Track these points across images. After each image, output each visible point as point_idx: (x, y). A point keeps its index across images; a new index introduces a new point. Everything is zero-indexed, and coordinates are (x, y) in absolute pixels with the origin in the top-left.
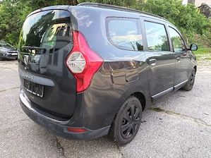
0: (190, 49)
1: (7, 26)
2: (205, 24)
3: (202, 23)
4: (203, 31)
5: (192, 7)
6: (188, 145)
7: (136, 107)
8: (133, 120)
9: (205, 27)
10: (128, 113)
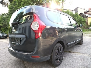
0: (79, 26)
1: (2, 25)
2: (83, 20)
3: (82, 20)
4: (83, 23)
5: (77, 14)
6: (86, 64)
7: (61, 48)
8: (60, 54)
9: (83, 22)
10: (58, 50)
